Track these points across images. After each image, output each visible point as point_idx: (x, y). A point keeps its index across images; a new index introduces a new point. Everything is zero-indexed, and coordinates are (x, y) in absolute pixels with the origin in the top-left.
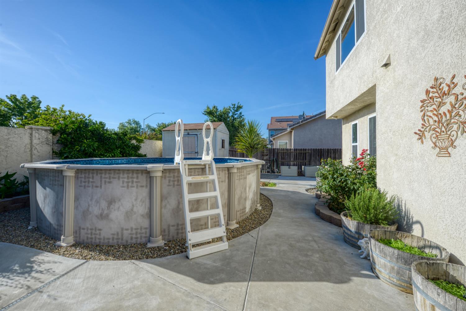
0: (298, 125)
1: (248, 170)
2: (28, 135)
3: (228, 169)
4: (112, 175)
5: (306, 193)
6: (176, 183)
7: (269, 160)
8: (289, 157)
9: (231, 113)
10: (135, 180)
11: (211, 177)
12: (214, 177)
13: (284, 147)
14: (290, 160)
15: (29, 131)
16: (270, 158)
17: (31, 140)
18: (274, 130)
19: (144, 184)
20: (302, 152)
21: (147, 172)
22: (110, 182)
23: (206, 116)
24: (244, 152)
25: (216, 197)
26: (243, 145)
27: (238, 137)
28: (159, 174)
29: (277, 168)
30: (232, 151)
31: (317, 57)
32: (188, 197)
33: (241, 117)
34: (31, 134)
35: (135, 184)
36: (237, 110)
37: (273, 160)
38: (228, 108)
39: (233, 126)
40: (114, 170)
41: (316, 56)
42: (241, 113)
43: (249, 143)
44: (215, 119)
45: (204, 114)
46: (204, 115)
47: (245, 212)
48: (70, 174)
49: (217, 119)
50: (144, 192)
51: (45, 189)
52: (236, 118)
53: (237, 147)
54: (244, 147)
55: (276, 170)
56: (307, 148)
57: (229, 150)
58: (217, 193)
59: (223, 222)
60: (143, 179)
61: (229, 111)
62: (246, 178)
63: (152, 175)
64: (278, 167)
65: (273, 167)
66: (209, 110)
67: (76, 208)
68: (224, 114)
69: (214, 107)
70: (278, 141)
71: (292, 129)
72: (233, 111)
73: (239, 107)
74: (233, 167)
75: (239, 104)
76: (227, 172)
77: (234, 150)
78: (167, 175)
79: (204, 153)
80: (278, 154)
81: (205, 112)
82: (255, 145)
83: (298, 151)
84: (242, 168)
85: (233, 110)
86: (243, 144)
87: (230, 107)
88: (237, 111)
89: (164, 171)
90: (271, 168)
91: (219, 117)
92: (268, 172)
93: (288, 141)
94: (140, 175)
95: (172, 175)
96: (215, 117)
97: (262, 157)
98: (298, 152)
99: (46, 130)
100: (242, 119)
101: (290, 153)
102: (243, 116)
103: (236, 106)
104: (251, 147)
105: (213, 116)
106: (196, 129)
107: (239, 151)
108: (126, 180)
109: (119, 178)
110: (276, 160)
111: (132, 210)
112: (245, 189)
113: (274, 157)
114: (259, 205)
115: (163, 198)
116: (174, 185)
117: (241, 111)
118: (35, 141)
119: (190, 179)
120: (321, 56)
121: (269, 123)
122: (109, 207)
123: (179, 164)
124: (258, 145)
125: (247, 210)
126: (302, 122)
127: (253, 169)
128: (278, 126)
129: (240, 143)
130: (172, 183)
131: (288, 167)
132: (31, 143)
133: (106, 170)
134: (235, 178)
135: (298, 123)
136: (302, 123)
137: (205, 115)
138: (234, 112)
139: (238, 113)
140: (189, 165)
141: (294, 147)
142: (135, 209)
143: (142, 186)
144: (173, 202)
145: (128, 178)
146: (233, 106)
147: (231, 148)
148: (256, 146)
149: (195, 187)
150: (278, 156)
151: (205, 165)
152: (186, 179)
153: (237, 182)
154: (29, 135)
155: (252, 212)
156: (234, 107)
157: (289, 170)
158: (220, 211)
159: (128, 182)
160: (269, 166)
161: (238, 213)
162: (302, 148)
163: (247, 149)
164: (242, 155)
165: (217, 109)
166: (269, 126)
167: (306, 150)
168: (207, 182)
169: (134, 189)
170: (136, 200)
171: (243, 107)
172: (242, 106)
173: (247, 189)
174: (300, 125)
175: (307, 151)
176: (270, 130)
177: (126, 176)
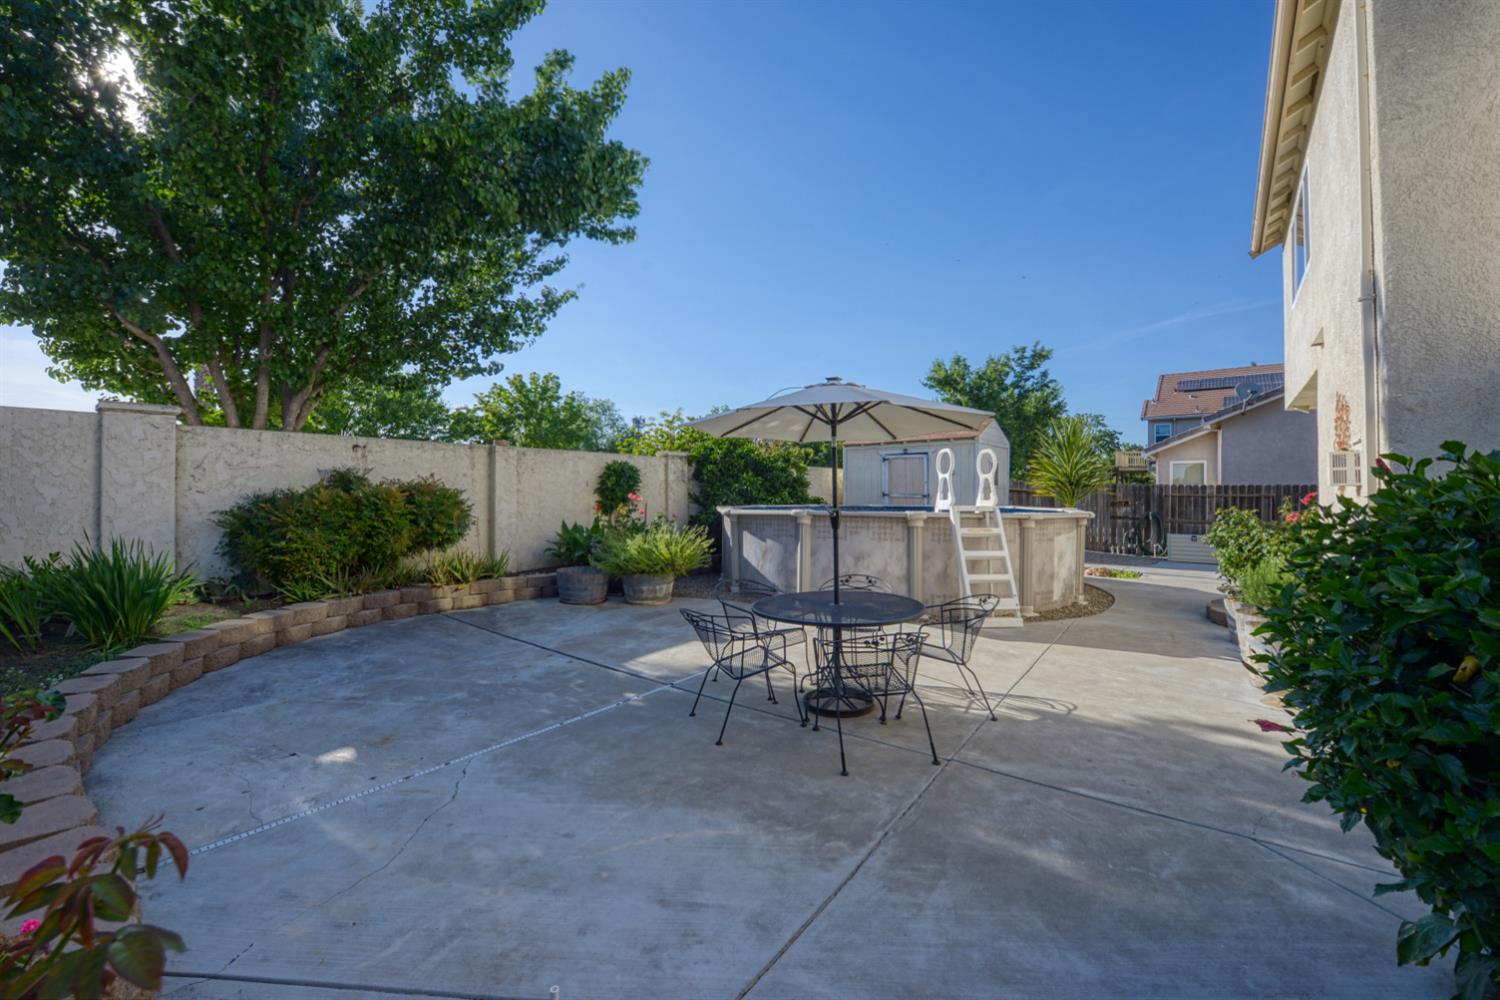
0: (1238, 412)
1: (1057, 525)
2: (661, 470)
3: (1021, 521)
4: (859, 524)
5: (1219, 592)
6: (942, 537)
7: (1134, 519)
8: (1200, 509)
9: (1012, 374)
10: (888, 531)
11: (995, 531)
12: (1000, 530)
13: (1193, 481)
14: (1204, 518)
15: (663, 460)
16: (1134, 512)
17: (666, 474)
18: (1171, 420)
19: (900, 536)
20: (1246, 495)
21: (905, 520)
22: (857, 533)
23: (933, 391)
24: (1054, 495)
25: (1003, 560)
26: (1050, 480)
27: (1036, 458)
28: (921, 524)
29: (1158, 540)
30: (1019, 492)
31: (1259, 251)
32: (964, 555)
33: (1047, 386)
34: (666, 465)
35: (888, 537)
36: (1032, 364)
37: (1147, 517)
38: (1003, 359)
39: (1019, 414)
40: (863, 517)
41: (1253, 249)
42: (1044, 374)
43: (1065, 475)
44: (959, 396)
45: (925, 385)
46: (926, 388)
47: (1051, 598)
48: (807, 521)
49: (966, 398)
50: (901, 548)
51: (764, 541)
52: (1028, 391)
53: (1034, 483)
54: (1053, 483)
55: (1155, 546)
56: (1264, 485)
57: (1011, 491)
58: (1005, 553)
59: (1015, 590)
60: (898, 530)
61: (1007, 369)
62: (1052, 540)
63: (912, 524)
64: (1161, 537)
65: (1148, 537)
66: (942, 374)
67: (813, 564)
68: (989, 381)
69: (957, 361)
70: (1172, 463)
71: (1219, 426)
72: (1018, 369)
73: (1040, 356)
74: (1029, 519)
75: (1039, 347)
76: (1017, 527)
77: (1024, 489)
78: (931, 525)
79: (980, 495)
80: (1161, 500)
81: (930, 379)
82: (1080, 478)
83: (1230, 492)
84: (1045, 521)
85: (1019, 365)
86: (1050, 475)
87: (1008, 359)
88: (1032, 367)
89: (926, 521)
90: (1140, 541)
91: (971, 391)
92: (1129, 551)
93: (1205, 462)
94: (894, 525)
95: (936, 526)
96: (962, 391)
97: (1111, 509)
98: (1230, 494)
99: (681, 458)
100: (1049, 391)
101: (1204, 498)
102: (1051, 381)
103: (1028, 354)
104: (1071, 484)
105: (956, 389)
106: (925, 441)
107: (1039, 492)
108: (877, 530)
109: (868, 528)
110: (1154, 517)
111: (885, 570)
112: (1052, 559)
113: (1148, 508)
114: (1081, 597)
115: (926, 557)
116: (939, 541)
117: (1045, 366)
118: (671, 477)
119: (966, 531)
120: (1266, 248)
121: (1152, 396)
122: (856, 564)
123: (948, 511)
124: (1091, 477)
125: (1056, 596)
126: (1249, 403)
127: (1067, 525)
128: (1188, 404)
129: (1039, 474)
130: (936, 538)
131: (1190, 536)
132: (666, 480)
133: (852, 517)
134: (1033, 537)
135: (1235, 408)
136: (1249, 408)
137: (931, 387)
138: (1023, 372)
139: (1036, 373)
140: (962, 512)
141: (1223, 480)
142: (889, 569)
143: (898, 540)
144: (938, 565)
145: (880, 528)
146: (1017, 356)
147: (1016, 484)
148: (1083, 482)
149: (972, 543)
150: (1161, 506)
151: (984, 513)
152: (961, 532)
153: (1035, 545)
154: (663, 467)
155: (1064, 604)
156: (1022, 358)
157: (1194, 544)
158: (1010, 577)
159: (879, 534)
160: (1135, 534)
161: (1038, 597)
162: (1247, 484)
163: (1060, 486)
164: (1050, 502)
165: (966, 367)
166: (1150, 410)
167: (1259, 488)
168: (988, 538)
169: (888, 543)
170: (890, 557)
171: (1054, 355)
172: (1049, 352)
173: (1056, 559)
174: (1243, 414)
175: (1263, 493)
176: (1152, 422)
177: (877, 525)
